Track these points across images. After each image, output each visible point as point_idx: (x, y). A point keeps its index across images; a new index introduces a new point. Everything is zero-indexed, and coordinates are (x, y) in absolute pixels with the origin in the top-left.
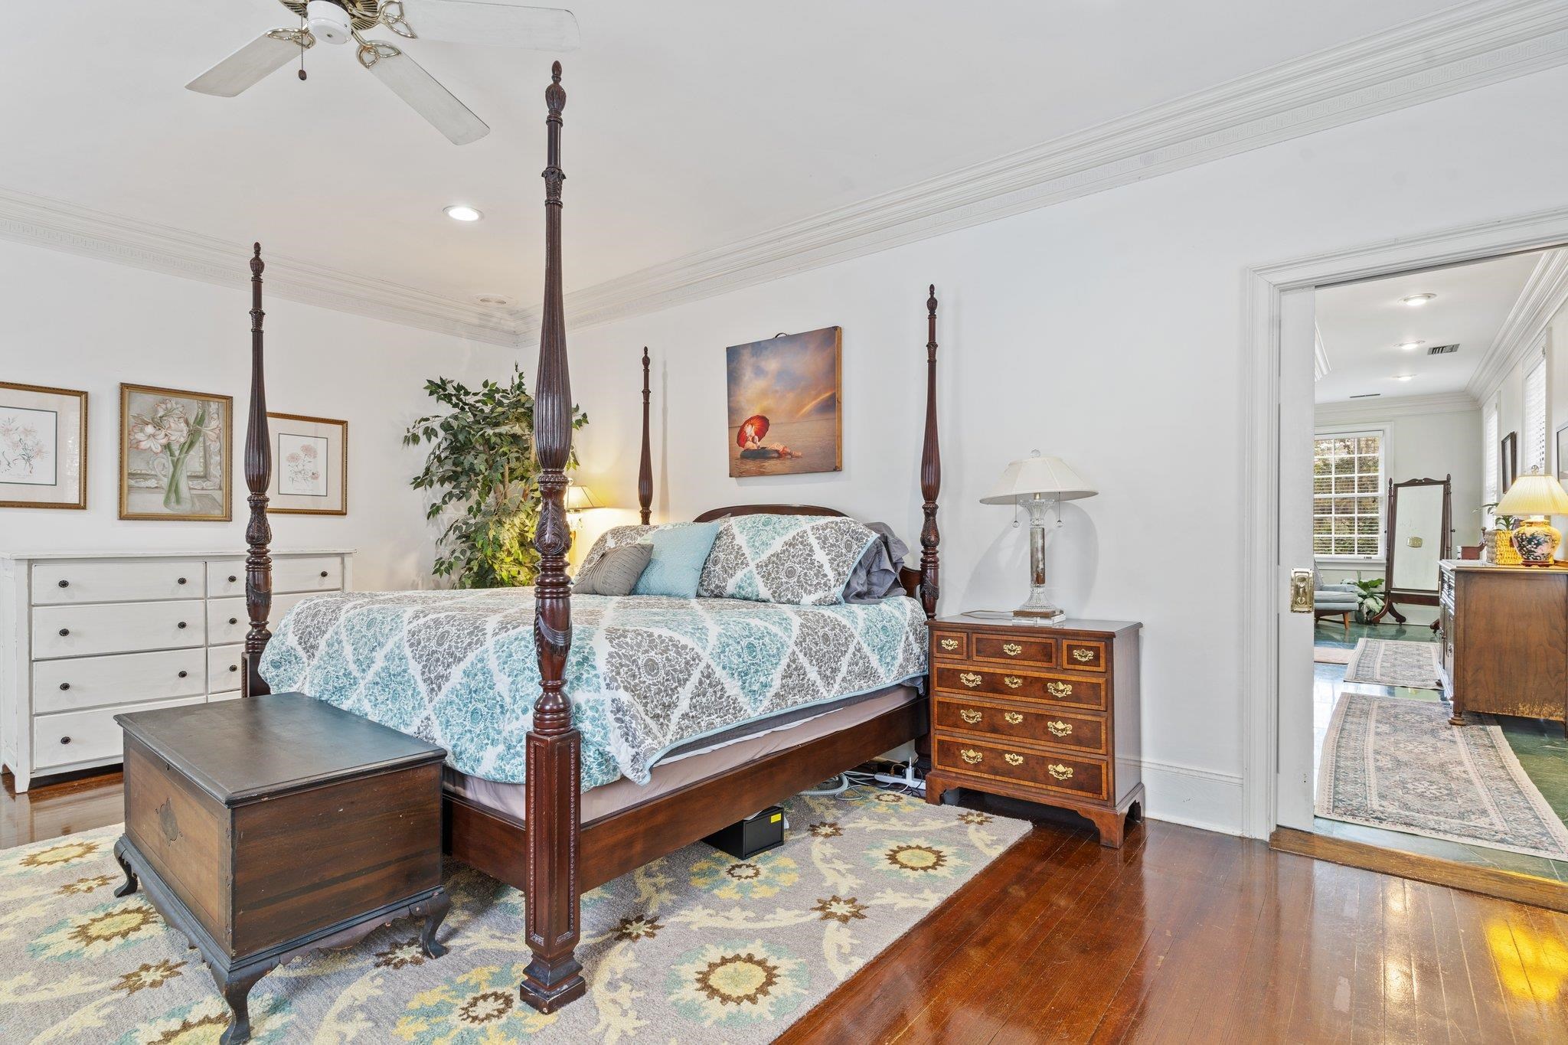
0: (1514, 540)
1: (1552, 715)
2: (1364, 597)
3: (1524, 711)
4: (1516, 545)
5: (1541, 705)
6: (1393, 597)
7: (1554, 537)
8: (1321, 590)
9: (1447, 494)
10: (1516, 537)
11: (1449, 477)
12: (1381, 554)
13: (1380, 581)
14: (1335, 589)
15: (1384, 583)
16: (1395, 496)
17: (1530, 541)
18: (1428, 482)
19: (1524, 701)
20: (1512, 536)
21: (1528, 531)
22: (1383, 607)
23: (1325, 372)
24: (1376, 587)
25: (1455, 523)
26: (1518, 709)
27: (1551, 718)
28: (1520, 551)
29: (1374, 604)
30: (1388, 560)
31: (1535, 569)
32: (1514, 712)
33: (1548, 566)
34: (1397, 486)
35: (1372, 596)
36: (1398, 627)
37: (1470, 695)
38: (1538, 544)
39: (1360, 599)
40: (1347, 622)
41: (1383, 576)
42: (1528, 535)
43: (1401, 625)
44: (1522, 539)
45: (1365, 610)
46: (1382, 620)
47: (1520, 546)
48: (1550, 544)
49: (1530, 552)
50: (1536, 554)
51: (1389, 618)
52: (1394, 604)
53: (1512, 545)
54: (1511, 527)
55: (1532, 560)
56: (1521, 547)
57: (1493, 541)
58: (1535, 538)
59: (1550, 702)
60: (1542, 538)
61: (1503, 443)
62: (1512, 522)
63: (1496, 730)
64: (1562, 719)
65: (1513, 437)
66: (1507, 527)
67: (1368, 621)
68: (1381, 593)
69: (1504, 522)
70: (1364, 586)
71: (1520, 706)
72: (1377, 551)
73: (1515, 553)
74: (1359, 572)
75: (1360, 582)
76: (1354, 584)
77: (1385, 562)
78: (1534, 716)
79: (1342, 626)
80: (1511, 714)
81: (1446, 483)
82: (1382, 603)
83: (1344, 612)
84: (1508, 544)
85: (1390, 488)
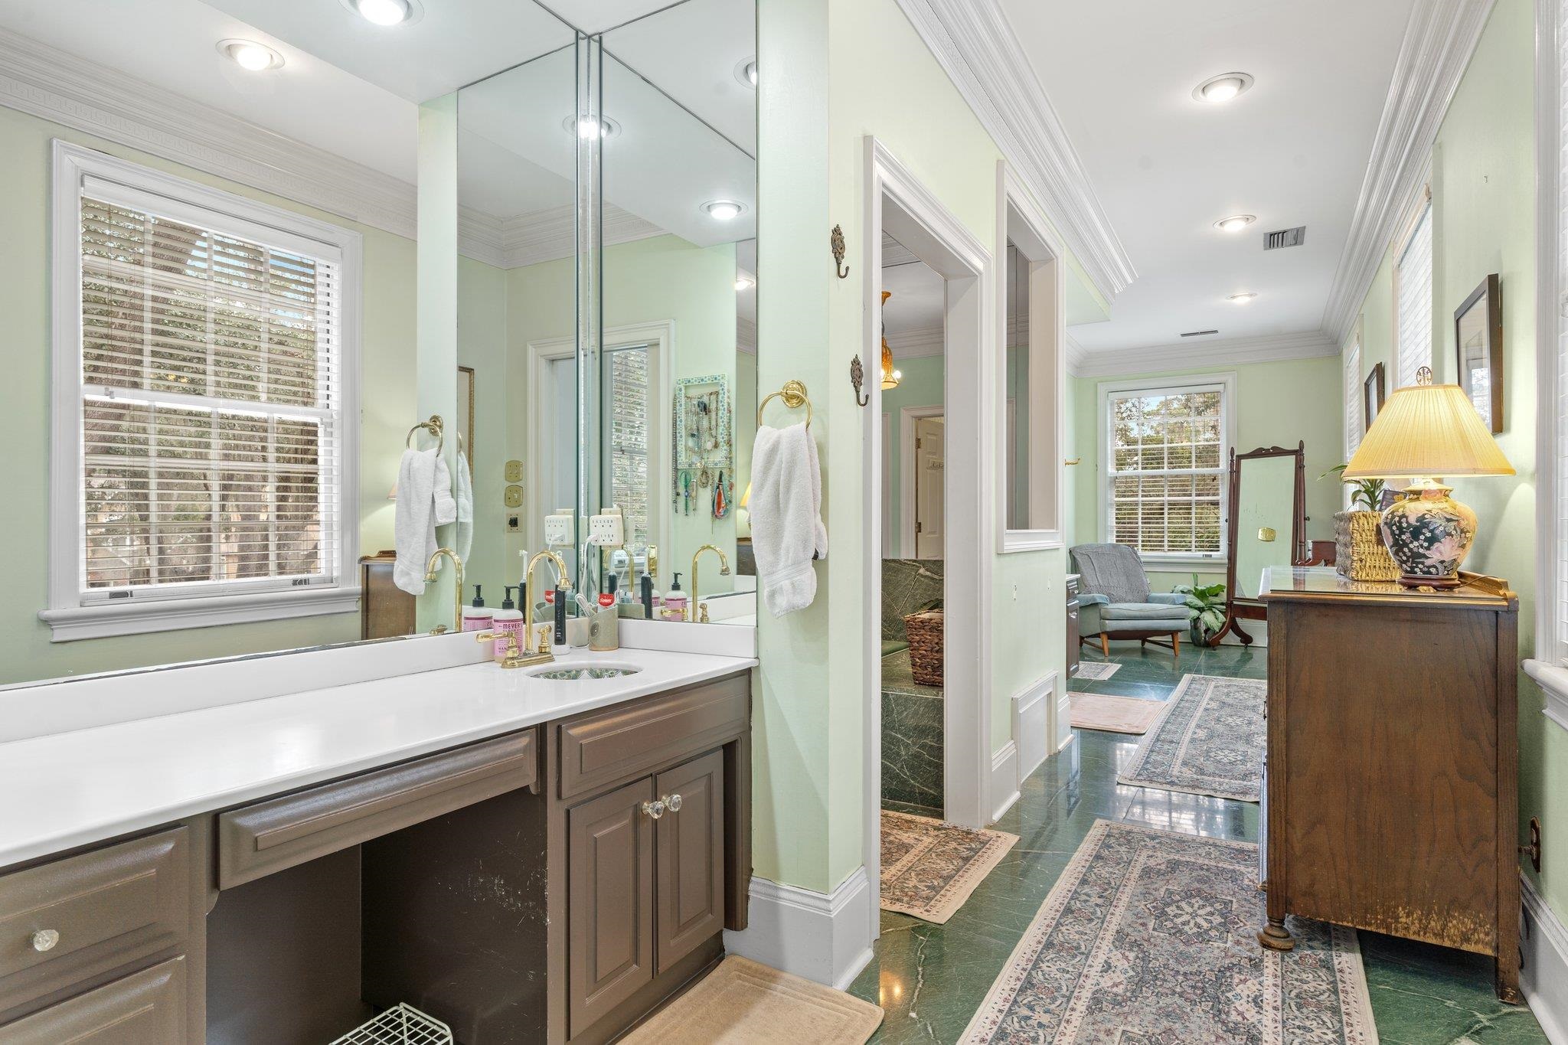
0: (1386, 531)
1: (1468, 940)
2: (1201, 610)
3: (1409, 926)
4: (1388, 541)
5: (1446, 915)
6: (1238, 610)
7: (1463, 524)
8: (1147, 601)
9: (1299, 467)
10: (1389, 524)
11: (1301, 444)
12: (1222, 553)
13: (1220, 587)
14: (1162, 600)
15: (1225, 590)
16: (1238, 472)
17: (1416, 533)
18: (1277, 452)
19: (1408, 903)
20: (1381, 522)
21: (1413, 510)
22: (1224, 624)
23: (1130, 281)
24: (1216, 595)
25: (1311, 508)
26: (1397, 918)
27: (1465, 947)
28: (1396, 553)
29: (1212, 620)
30: (1229, 559)
31: (1427, 596)
32: (1388, 927)
33: (1451, 588)
34: (1240, 457)
35: (1210, 609)
36: (1242, 650)
37: (1301, 880)
38: (1432, 540)
39: (1195, 613)
40: (1177, 646)
41: (1223, 581)
42: (1412, 520)
43: (1246, 647)
44: (1400, 528)
45: (1203, 628)
46: (1223, 641)
47: (1396, 543)
48: (1456, 539)
49: (1416, 556)
50: (1428, 562)
51: (1232, 638)
52: (1239, 620)
53: (1380, 542)
54: (1378, 507)
55: (1419, 574)
56: (1399, 546)
57: (1346, 532)
58: (1426, 525)
59: (1464, 908)
60: (1439, 525)
61: (1367, 386)
62: (1380, 498)
63: (1350, 963)
64: (1489, 952)
65: (1379, 371)
66: (1372, 507)
67: (1205, 642)
68: (1222, 604)
69: (1366, 498)
70: (1201, 595)
71: (1401, 911)
72: (1218, 546)
73: (1387, 558)
74: (1195, 575)
75: (1195, 589)
76: (1189, 592)
77: (1226, 561)
78: (1431, 940)
79: (1171, 652)
80: (1383, 931)
81: (1298, 453)
82: (1222, 618)
83: (1173, 633)
84: (1374, 539)
85: (1232, 461)
